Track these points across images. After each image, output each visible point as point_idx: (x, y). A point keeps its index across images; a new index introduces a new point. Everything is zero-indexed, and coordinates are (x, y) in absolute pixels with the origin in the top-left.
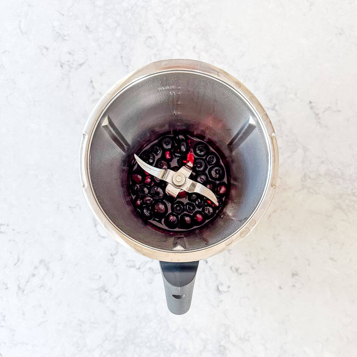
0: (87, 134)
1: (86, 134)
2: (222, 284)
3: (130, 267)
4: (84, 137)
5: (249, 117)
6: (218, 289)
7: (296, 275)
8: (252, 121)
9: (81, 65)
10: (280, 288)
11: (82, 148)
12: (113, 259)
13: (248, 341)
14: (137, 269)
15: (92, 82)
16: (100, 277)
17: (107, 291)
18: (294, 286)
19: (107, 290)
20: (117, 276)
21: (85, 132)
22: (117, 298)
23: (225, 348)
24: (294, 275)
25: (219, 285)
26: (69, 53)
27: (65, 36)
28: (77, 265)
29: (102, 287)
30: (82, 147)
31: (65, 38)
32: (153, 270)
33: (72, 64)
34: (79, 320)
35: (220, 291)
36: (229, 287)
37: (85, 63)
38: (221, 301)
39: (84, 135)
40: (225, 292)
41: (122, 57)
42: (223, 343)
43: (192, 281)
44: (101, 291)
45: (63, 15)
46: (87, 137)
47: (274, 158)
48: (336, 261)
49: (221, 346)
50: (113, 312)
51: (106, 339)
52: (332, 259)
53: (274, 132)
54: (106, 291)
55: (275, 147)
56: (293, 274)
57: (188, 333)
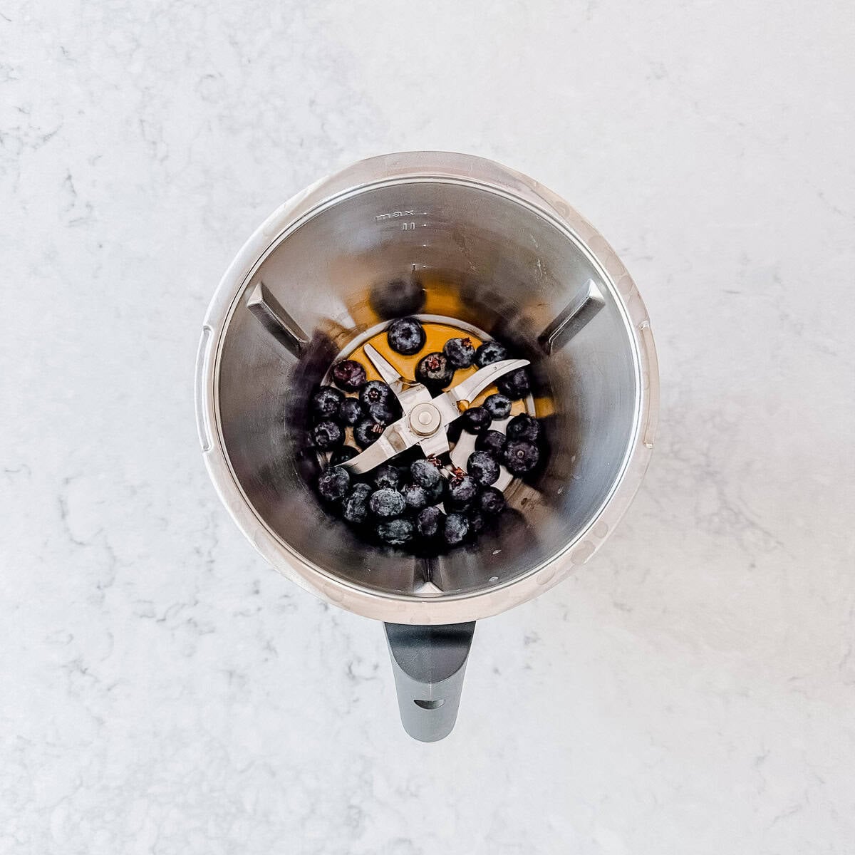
0: (213, 327)
1: (210, 327)
2: (360, 661)
3: (141, 617)
4: (206, 335)
5: (589, 283)
6: (350, 671)
7: (535, 641)
8: (595, 292)
9: (46, 138)
10: (496, 671)
11: (201, 359)
12: (103, 597)
13: (416, 796)
14: (158, 621)
15: (69, 178)
16: (71, 637)
17: (87, 671)
18: (528, 667)
19: (86, 669)
20: (111, 636)
21: (209, 322)
22: (109, 690)
23: (360, 812)
24: (528, 641)
25: (352, 664)
26: (20, 110)
27: (13, 70)
28: (18, 607)
29: (75, 661)
30: (200, 356)
31: (13, 74)
32: (196, 625)
33: (26, 135)
34: (19, 737)
35: (354, 677)
36: (376, 667)
37: (55, 133)
38: (356, 701)
39: (206, 329)
40: (367, 679)
41: (142, 121)
42: (355, 801)
43: (460, 670)
44: (71, 671)
45: (10, 21)
46: (212, 334)
47: (649, 378)
48: (629, 611)
49: (351, 807)
50: (100, 721)
51: (81, 785)
52: (620, 606)
53: (647, 317)
54: (84, 672)
55: (649, 351)
56: (528, 638)
57: (273, 774)
